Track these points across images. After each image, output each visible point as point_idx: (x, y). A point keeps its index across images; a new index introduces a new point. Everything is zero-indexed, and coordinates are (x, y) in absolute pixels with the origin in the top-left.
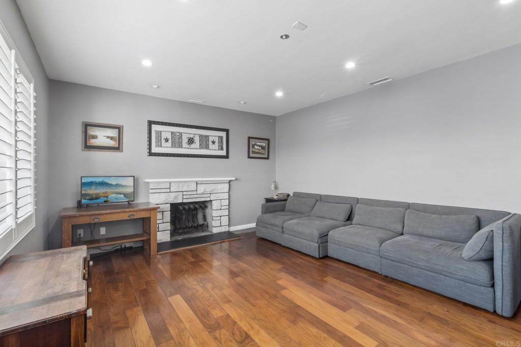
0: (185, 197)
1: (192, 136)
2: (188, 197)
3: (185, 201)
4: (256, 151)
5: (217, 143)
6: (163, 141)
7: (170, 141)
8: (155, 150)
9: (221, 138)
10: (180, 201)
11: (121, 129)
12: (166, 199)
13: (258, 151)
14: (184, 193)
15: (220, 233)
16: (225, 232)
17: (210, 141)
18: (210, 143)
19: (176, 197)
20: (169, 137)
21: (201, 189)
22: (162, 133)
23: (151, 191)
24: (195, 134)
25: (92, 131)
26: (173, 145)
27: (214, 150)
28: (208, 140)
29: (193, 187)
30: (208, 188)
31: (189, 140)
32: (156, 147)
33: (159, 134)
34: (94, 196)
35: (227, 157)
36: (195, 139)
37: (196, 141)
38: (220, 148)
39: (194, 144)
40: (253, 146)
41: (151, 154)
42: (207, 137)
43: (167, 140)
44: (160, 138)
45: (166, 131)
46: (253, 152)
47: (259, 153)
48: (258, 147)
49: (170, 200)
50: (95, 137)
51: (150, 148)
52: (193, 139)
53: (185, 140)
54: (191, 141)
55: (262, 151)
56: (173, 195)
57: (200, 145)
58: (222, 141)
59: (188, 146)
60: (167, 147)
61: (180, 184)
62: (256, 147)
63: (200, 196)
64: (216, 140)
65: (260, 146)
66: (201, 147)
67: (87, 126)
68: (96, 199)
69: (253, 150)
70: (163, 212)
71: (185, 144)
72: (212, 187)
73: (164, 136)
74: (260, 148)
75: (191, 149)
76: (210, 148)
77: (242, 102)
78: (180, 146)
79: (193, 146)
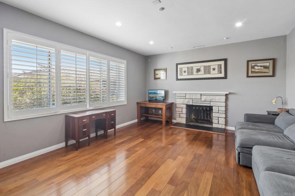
0: (193, 102)
1: (199, 68)
2: (195, 102)
3: (194, 104)
4: (257, 71)
5: (216, 70)
6: (183, 72)
7: (186, 72)
8: (179, 77)
9: (220, 66)
10: (191, 104)
11: (166, 70)
12: (183, 102)
13: (260, 71)
14: (193, 100)
15: (217, 128)
16: (221, 129)
17: (211, 69)
18: (212, 70)
19: (188, 102)
20: (186, 70)
21: (203, 98)
22: (183, 68)
23: (177, 97)
24: (201, 66)
25: (157, 72)
26: (188, 74)
27: (214, 74)
28: (210, 68)
29: (199, 97)
30: (209, 98)
31: (197, 70)
32: (180, 76)
33: (181, 69)
34: (152, 97)
35: (225, 77)
36: (201, 69)
37: (202, 70)
38: (219, 72)
39: (200, 72)
40: (253, 67)
41: (177, 79)
42: (209, 66)
43: (185, 72)
44: (181, 71)
45: (185, 67)
46: (252, 72)
47: (261, 72)
48: (259, 68)
49: (185, 103)
50: (157, 74)
51: (177, 77)
52: (200, 69)
53: (195, 70)
54: (198, 70)
55: (266, 70)
56: (187, 100)
57: (204, 72)
58: (221, 68)
59: (197, 74)
60: (185, 75)
61: (191, 95)
62: (256, 68)
63: (203, 102)
64: (216, 67)
65: (261, 66)
66: (205, 73)
67: (155, 70)
68: (152, 98)
69: (253, 70)
70: (182, 108)
71: (195, 73)
72: (212, 97)
73: (183, 70)
74: (263, 68)
75: (198, 75)
76: (211, 73)
77: (225, 39)
78: (192, 74)
79: (199, 73)
